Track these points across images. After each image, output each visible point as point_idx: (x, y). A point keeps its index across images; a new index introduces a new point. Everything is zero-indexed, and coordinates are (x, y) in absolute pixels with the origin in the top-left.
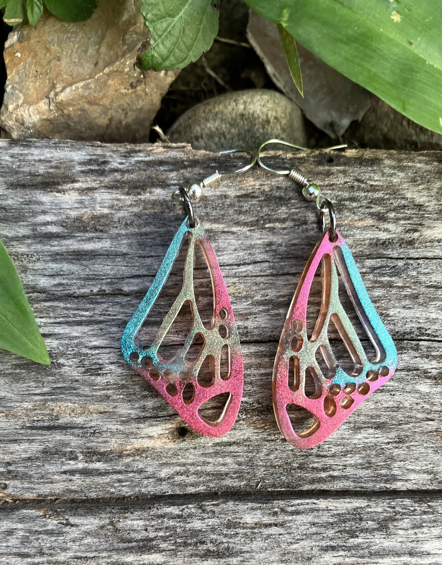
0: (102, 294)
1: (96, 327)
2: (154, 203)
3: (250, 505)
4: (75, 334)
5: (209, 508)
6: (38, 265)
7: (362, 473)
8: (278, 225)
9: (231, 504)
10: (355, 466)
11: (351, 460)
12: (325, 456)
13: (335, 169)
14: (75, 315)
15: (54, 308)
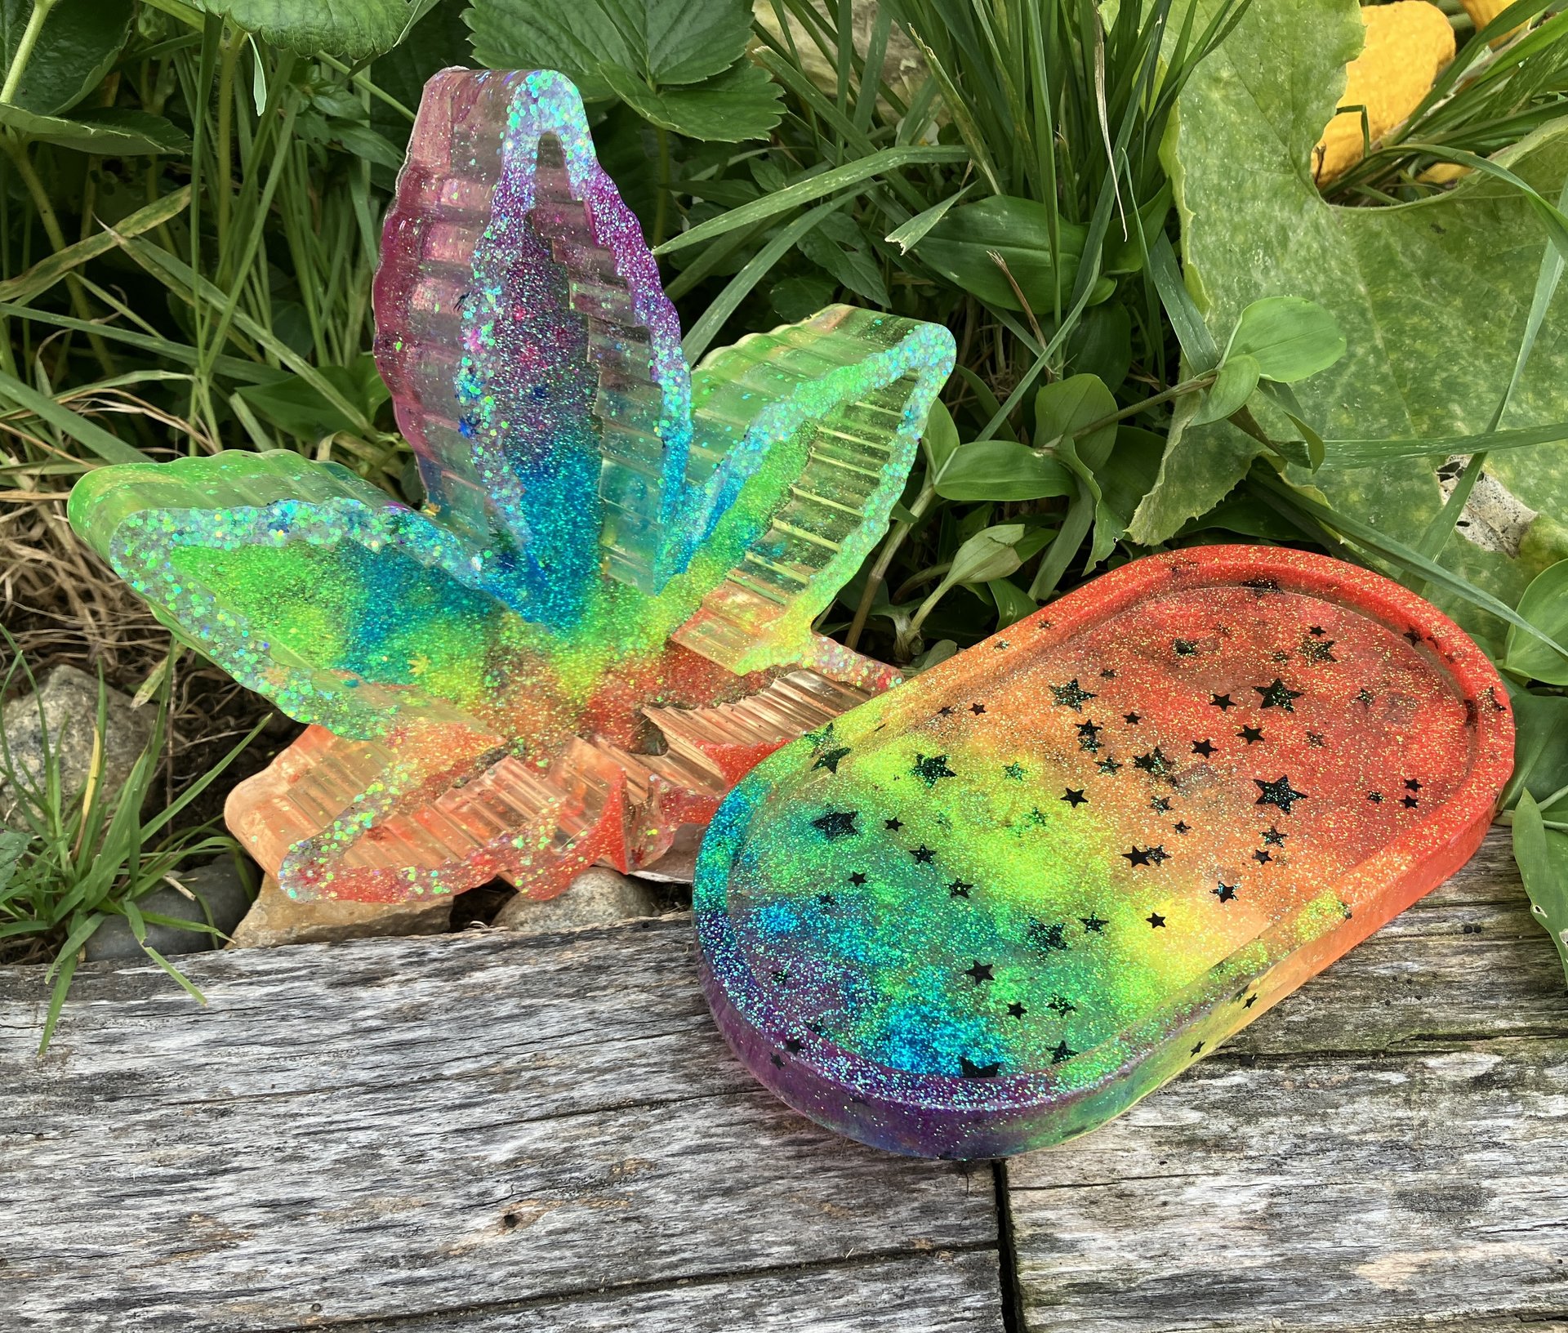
0: (423, 1080)
1: (416, 1114)
2: (474, 986)
3: (595, 1305)
4: (395, 1124)
5: (548, 1314)
6: (358, 1059)
7: (717, 1252)
8: (597, 993)
9: (573, 1306)
10: (707, 1244)
11: (701, 1237)
12: (673, 1235)
13: (651, 934)
14: (395, 1105)
15: (374, 1101)
